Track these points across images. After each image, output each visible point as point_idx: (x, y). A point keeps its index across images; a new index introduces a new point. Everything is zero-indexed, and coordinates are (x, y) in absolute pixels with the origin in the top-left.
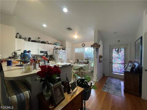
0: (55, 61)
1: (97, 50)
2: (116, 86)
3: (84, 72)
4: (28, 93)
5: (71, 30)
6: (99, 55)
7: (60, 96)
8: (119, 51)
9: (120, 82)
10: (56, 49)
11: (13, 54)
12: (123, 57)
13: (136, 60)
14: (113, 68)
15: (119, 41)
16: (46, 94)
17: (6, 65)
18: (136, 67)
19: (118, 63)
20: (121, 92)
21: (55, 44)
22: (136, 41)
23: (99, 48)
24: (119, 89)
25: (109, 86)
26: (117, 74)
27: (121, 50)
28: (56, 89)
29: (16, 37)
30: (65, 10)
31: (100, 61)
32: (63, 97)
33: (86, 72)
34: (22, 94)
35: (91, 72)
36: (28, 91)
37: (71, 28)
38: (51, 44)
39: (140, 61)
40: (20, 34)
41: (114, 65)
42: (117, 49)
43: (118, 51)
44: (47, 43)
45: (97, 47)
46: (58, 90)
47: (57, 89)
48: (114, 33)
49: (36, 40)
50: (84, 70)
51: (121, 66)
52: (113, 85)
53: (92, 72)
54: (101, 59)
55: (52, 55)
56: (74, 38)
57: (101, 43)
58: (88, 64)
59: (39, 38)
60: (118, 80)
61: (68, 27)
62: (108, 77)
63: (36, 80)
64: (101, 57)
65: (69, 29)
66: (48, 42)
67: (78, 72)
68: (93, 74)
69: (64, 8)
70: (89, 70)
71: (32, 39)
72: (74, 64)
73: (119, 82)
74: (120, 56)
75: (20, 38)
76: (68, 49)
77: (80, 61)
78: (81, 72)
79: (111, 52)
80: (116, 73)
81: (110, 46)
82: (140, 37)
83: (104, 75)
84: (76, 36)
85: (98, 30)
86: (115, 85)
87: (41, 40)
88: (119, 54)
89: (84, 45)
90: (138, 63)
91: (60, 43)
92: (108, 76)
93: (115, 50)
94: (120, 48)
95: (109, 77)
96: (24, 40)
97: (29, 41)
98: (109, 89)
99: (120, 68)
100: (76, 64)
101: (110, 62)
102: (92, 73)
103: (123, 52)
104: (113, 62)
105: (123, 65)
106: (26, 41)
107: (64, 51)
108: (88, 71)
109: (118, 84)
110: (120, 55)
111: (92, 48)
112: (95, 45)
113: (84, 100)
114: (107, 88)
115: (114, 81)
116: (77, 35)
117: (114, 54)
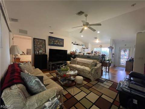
1: (112, 50)
10: (84, 48)
12: (128, 55)
14: (121, 61)
15: (126, 45)
19: (124, 58)
31: (113, 57)
37: (97, 37)
38: (81, 45)
42: (124, 50)
43: (125, 51)
54: (113, 55)
57: (114, 46)
64: (113, 54)
66: (79, 44)
74: (126, 54)
81: (120, 48)
84: (97, 41)
89: (101, 46)
93: (123, 51)
101: (119, 58)
103: (128, 52)
104: (121, 58)
107: (88, 50)
111: (109, 49)
112: (111, 48)
116: (99, 40)
117: (122, 53)
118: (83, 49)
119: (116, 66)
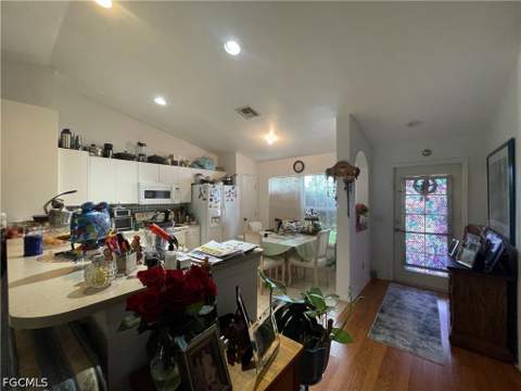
0: (198, 223)
1: (348, 186)
2: (420, 318)
3: (303, 264)
4: (95, 378)
5: (255, 114)
6: (356, 203)
7: (215, 383)
8: (430, 188)
9: (435, 302)
10: (203, 182)
11: (50, 207)
12: (444, 211)
13: (493, 223)
14: (408, 248)
15: (428, 152)
16: (160, 379)
17: (22, 253)
18: (494, 250)
19: (425, 233)
20: (440, 343)
21: (198, 164)
22: (491, 155)
23: (356, 181)
24: (431, 332)
25: (394, 320)
26: (422, 271)
27: (435, 185)
28: (198, 360)
29: (60, 145)
30: (233, 48)
31: (360, 227)
32: (226, 387)
33: (311, 264)
34: (71, 380)
35: (329, 265)
36: (95, 367)
37: (252, 108)
38: (182, 164)
39: (507, 228)
40: (75, 132)
41: (409, 240)
42: (420, 183)
43: (424, 190)
44: (170, 161)
45: (350, 177)
46: (207, 359)
47: (201, 358)
48: (411, 124)
49: (132, 151)
50: (302, 260)
51: (438, 242)
52: (410, 316)
53: (332, 263)
54: (362, 217)
55: (186, 204)
56: (265, 142)
57: (361, 162)
58: (315, 238)
59: (140, 145)
60: (426, 296)
61: (244, 106)
62: (389, 282)
63: (123, 327)
64: (361, 210)
65: (247, 111)
66: (171, 157)
67: (280, 267)
68: (335, 270)
69: (227, 40)
70: (320, 260)
71: (116, 149)
72: (266, 235)
73: (431, 305)
74: (434, 207)
75: (75, 146)
76: (244, 180)
77: (286, 224)
78: (292, 266)
79: (399, 194)
80: (418, 270)
81: (395, 169)
82: (507, 139)
83: (373, 275)
84: (271, 137)
85: (351, 116)
86: (417, 314)
87: (148, 151)
88: (427, 200)
89: (299, 166)
90: (500, 236)
91: (215, 158)
92: (391, 279)
93: (415, 186)
94: (433, 179)
95: (394, 282)
96: (86, 153)
97: (105, 155)
98: (394, 330)
99: (432, 251)
100: (274, 235)
101: (397, 230)
102: (333, 267)
103: (444, 192)
104: (408, 229)
105: (445, 238)
106: (97, 155)
107: (228, 188)
108: (316, 263)
109: (427, 311)
110: (431, 202)
111: (331, 179)
112: (342, 170)
113: (303, 383)
114: (387, 328)
115: (412, 299)
116: (276, 133)
117: (409, 201)
118: (197, 187)
119: (382, 276)
